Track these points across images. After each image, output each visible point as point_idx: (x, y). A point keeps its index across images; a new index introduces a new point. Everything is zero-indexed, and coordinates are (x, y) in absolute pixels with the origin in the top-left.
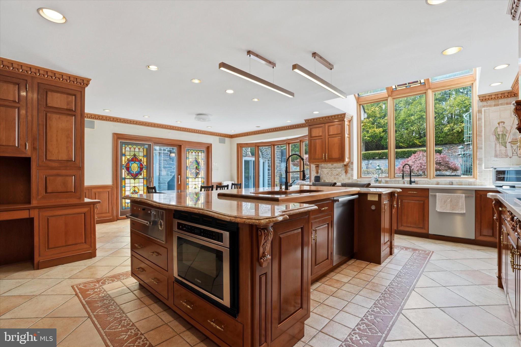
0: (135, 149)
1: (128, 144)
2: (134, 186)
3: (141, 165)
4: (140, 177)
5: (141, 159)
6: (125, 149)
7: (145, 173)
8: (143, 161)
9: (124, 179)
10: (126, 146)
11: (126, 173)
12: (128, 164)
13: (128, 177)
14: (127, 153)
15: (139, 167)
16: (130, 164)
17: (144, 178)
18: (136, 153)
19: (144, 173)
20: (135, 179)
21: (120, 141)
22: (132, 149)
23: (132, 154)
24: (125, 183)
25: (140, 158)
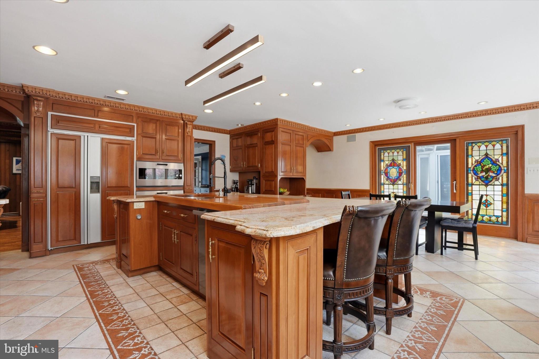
0: (393, 153)
1: (386, 149)
2: (393, 192)
3: (400, 169)
4: (400, 182)
5: (400, 164)
6: (384, 155)
7: (405, 179)
8: (402, 166)
9: (382, 184)
10: (385, 151)
11: (385, 179)
12: (386, 169)
13: (387, 182)
14: (386, 159)
15: (398, 172)
16: (389, 169)
17: (403, 184)
18: (394, 158)
19: (403, 178)
20: (393, 184)
21: (377, 148)
22: (391, 154)
23: (391, 158)
24: (384, 189)
25: (399, 162)
